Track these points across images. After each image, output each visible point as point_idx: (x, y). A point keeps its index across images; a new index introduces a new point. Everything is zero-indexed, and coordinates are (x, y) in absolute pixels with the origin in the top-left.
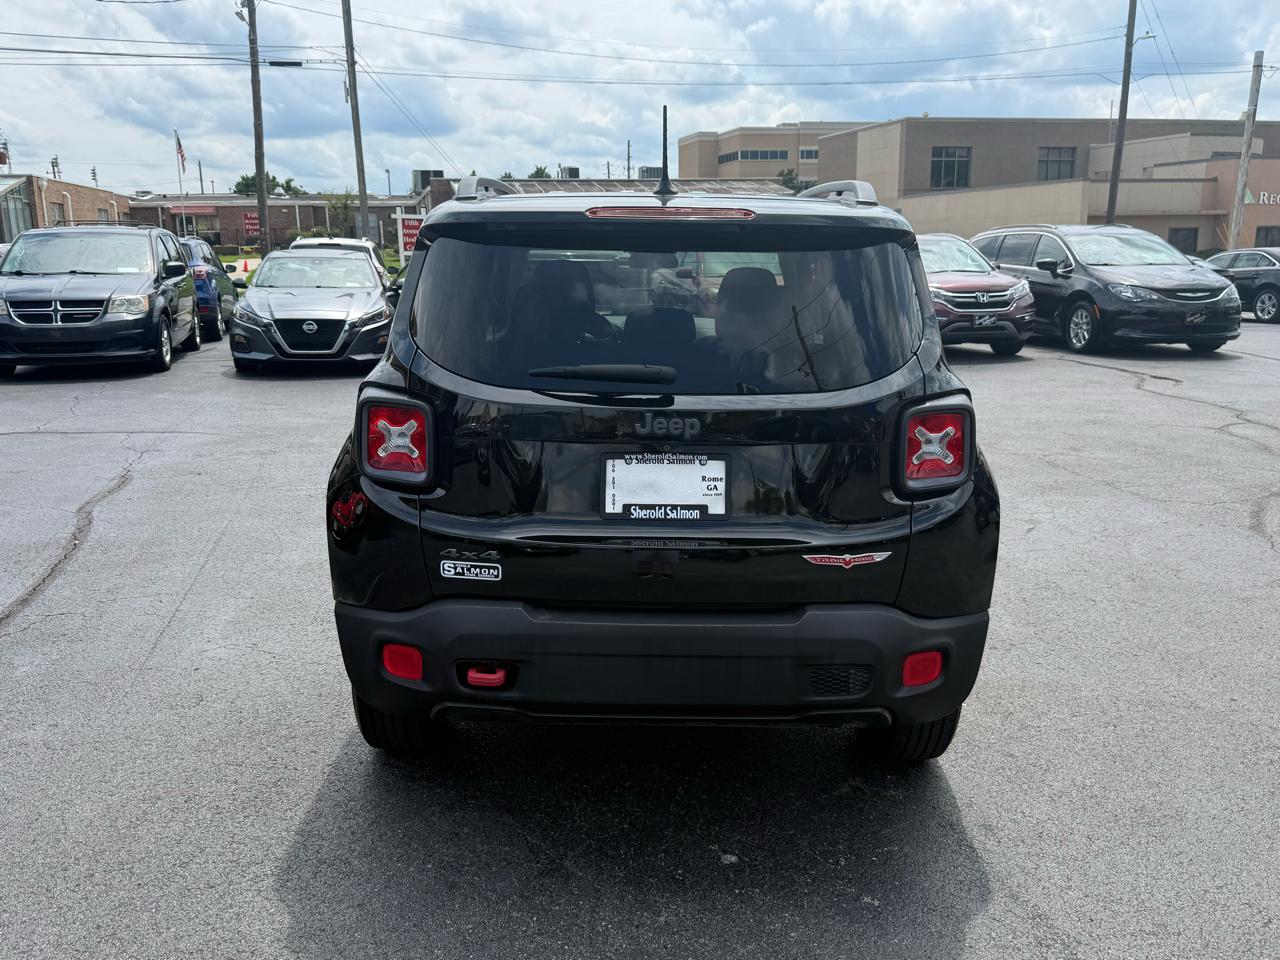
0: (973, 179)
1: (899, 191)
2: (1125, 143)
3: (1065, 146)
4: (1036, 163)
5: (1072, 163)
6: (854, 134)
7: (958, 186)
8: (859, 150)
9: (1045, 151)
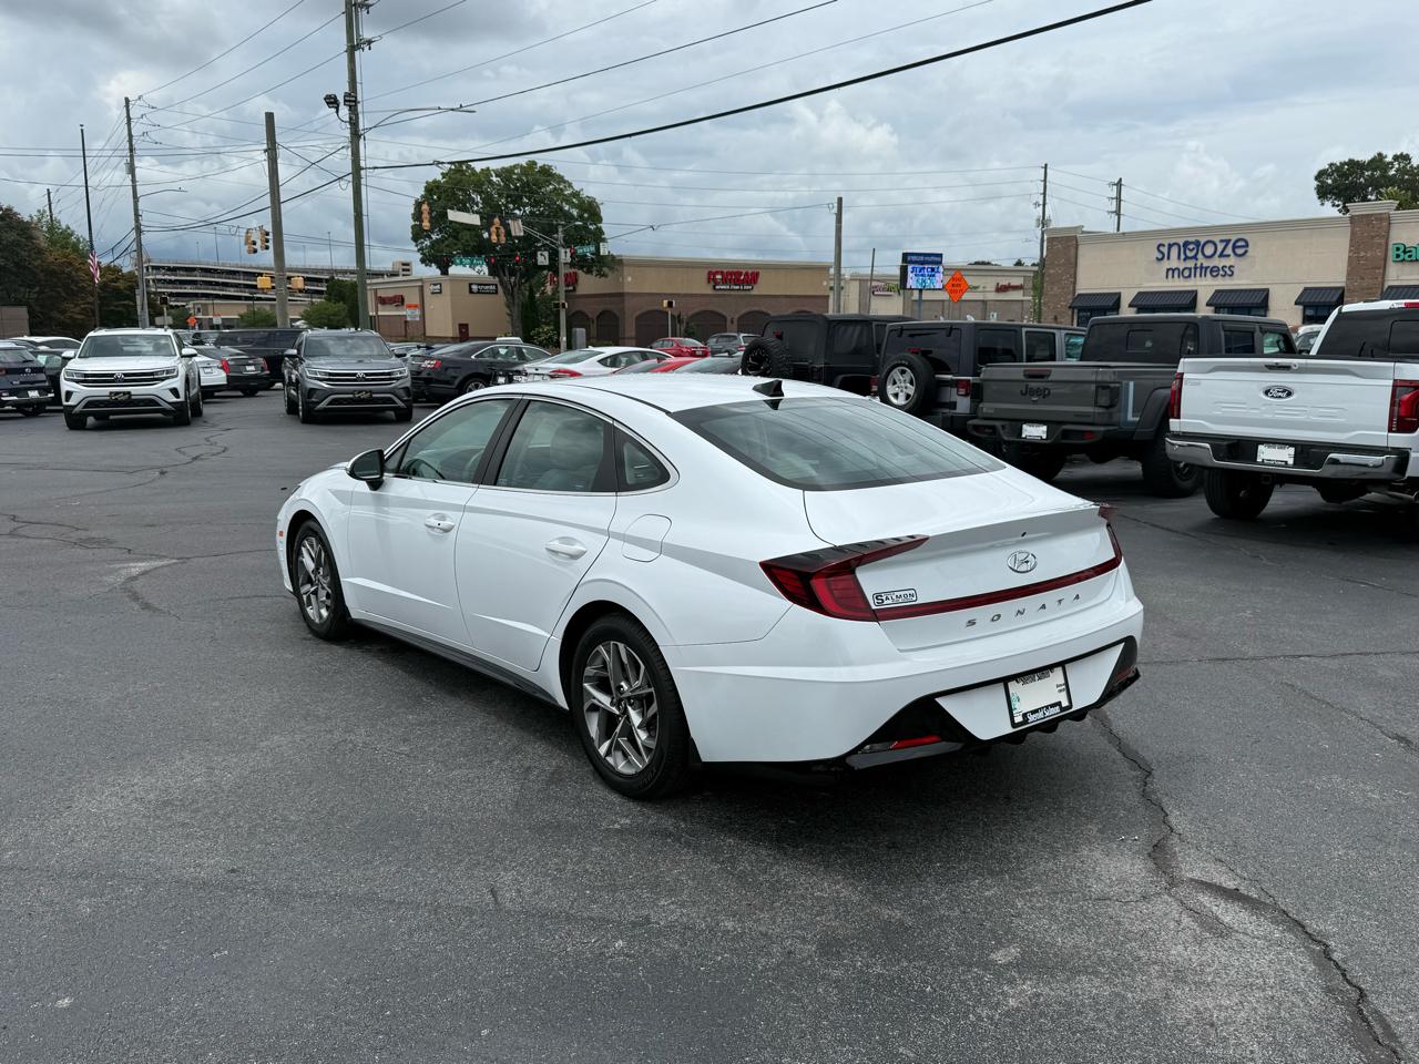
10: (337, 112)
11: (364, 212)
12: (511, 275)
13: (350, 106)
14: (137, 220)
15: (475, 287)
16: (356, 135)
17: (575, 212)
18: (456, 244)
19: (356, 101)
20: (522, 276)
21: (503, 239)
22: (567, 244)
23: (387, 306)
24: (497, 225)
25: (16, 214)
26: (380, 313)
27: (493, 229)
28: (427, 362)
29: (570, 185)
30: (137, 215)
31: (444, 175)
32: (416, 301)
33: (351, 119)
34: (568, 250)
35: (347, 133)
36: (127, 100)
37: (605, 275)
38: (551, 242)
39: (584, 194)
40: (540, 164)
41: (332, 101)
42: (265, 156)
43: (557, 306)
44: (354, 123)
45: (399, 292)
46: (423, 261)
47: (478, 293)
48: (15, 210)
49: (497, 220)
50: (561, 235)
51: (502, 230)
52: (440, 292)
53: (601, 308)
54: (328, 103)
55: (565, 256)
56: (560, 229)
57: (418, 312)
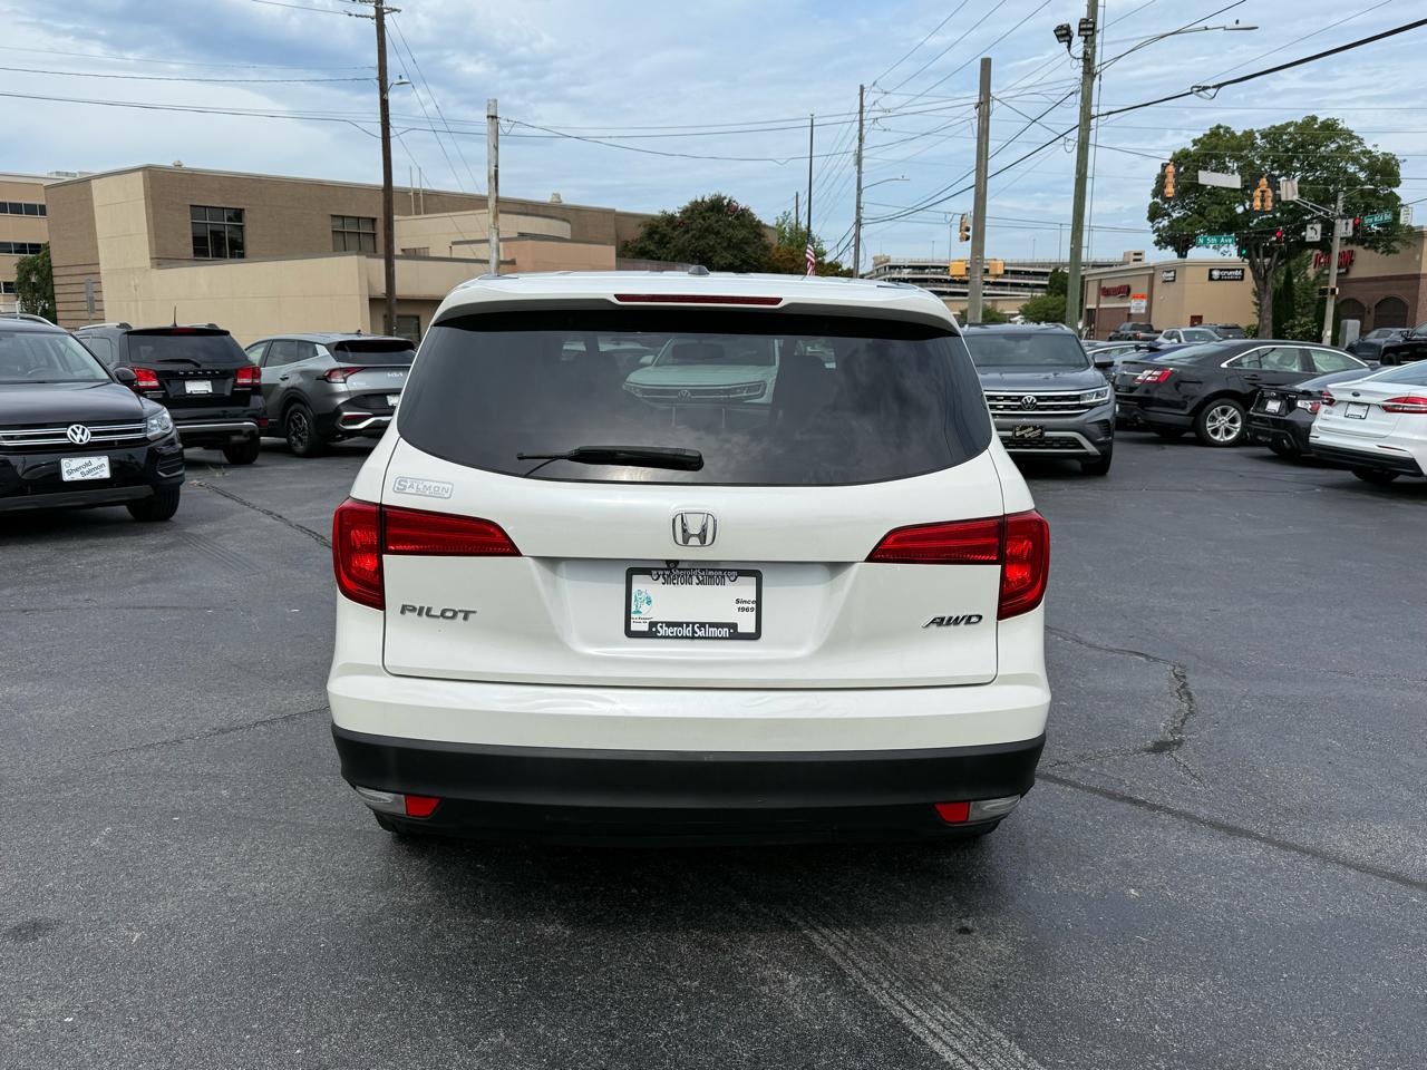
0: (249, 248)
1: (151, 259)
2: (395, 217)
3: (363, 215)
4: (330, 234)
5: (374, 235)
6: (88, 180)
7: (231, 257)
8: (95, 204)
9: (339, 222)
10: (1069, 47)
11: (1089, 173)
12: (1265, 256)
13: (1086, 36)
14: (858, 213)
15: (1216, 274)
16: (1089, 72)
17: (1362, 175)
18: (1200, 222)
19: (1093, 29)
20: (1279, 259)
21: (1269, 205)
22: (1348, 213)
23: (1111, 298)
24: (1264, 188)
25: (752, 214)
26: (1101, 306)
27: (1257, 193)
28: (1146, 373)
29: (1361, 143)
30: (859, 208)
31: (1195, 142)
32: (1145, 291)
33: (1085, 53)
34: (1351, 221)
35: (1079, 72)
36: (862, 88)
37: (1395, 252)
38: (1327, 213)
39: (1379, 151)
40: (1321, 118)
41: (1064, 34)
42: (975, 113)
43: (1323, 292)
44: (1088, 60)
45: (1125, 282)
46: (1157, 243)
47: (1220, 279)
48: (752, 210)
49: (1264, 181)
50: (1340, 204)
51: (1270, 193)
52: (1174, 281)
53: (1381, 295)
54: (1058, 36)
55: (1344, 228)
56: (1341, 196)
57: (1144, 303)
